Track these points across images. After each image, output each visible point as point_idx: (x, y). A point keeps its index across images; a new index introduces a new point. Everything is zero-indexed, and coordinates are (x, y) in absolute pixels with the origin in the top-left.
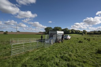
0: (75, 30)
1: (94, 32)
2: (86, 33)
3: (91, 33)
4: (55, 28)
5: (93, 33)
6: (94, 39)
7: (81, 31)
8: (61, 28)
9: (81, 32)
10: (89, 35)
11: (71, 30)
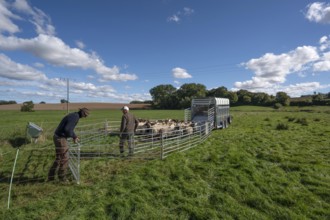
0: (249, 94)
1: (314, 97)
2: (288, 102)
3: (304, 100)
4: (183, 87)
5: (310, 101)
6: (317, 120)
7: (272, 97)
8: (203, 87)
9: (271, 100)
10: (296, 108)
11: (238, 93)
